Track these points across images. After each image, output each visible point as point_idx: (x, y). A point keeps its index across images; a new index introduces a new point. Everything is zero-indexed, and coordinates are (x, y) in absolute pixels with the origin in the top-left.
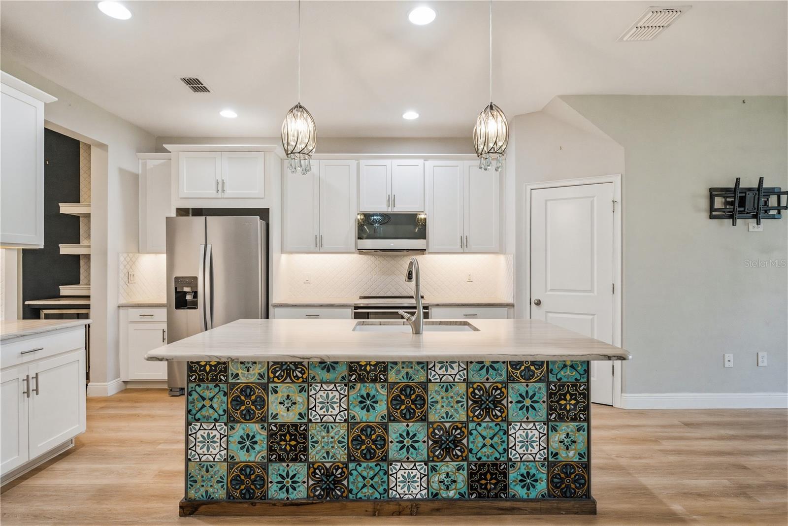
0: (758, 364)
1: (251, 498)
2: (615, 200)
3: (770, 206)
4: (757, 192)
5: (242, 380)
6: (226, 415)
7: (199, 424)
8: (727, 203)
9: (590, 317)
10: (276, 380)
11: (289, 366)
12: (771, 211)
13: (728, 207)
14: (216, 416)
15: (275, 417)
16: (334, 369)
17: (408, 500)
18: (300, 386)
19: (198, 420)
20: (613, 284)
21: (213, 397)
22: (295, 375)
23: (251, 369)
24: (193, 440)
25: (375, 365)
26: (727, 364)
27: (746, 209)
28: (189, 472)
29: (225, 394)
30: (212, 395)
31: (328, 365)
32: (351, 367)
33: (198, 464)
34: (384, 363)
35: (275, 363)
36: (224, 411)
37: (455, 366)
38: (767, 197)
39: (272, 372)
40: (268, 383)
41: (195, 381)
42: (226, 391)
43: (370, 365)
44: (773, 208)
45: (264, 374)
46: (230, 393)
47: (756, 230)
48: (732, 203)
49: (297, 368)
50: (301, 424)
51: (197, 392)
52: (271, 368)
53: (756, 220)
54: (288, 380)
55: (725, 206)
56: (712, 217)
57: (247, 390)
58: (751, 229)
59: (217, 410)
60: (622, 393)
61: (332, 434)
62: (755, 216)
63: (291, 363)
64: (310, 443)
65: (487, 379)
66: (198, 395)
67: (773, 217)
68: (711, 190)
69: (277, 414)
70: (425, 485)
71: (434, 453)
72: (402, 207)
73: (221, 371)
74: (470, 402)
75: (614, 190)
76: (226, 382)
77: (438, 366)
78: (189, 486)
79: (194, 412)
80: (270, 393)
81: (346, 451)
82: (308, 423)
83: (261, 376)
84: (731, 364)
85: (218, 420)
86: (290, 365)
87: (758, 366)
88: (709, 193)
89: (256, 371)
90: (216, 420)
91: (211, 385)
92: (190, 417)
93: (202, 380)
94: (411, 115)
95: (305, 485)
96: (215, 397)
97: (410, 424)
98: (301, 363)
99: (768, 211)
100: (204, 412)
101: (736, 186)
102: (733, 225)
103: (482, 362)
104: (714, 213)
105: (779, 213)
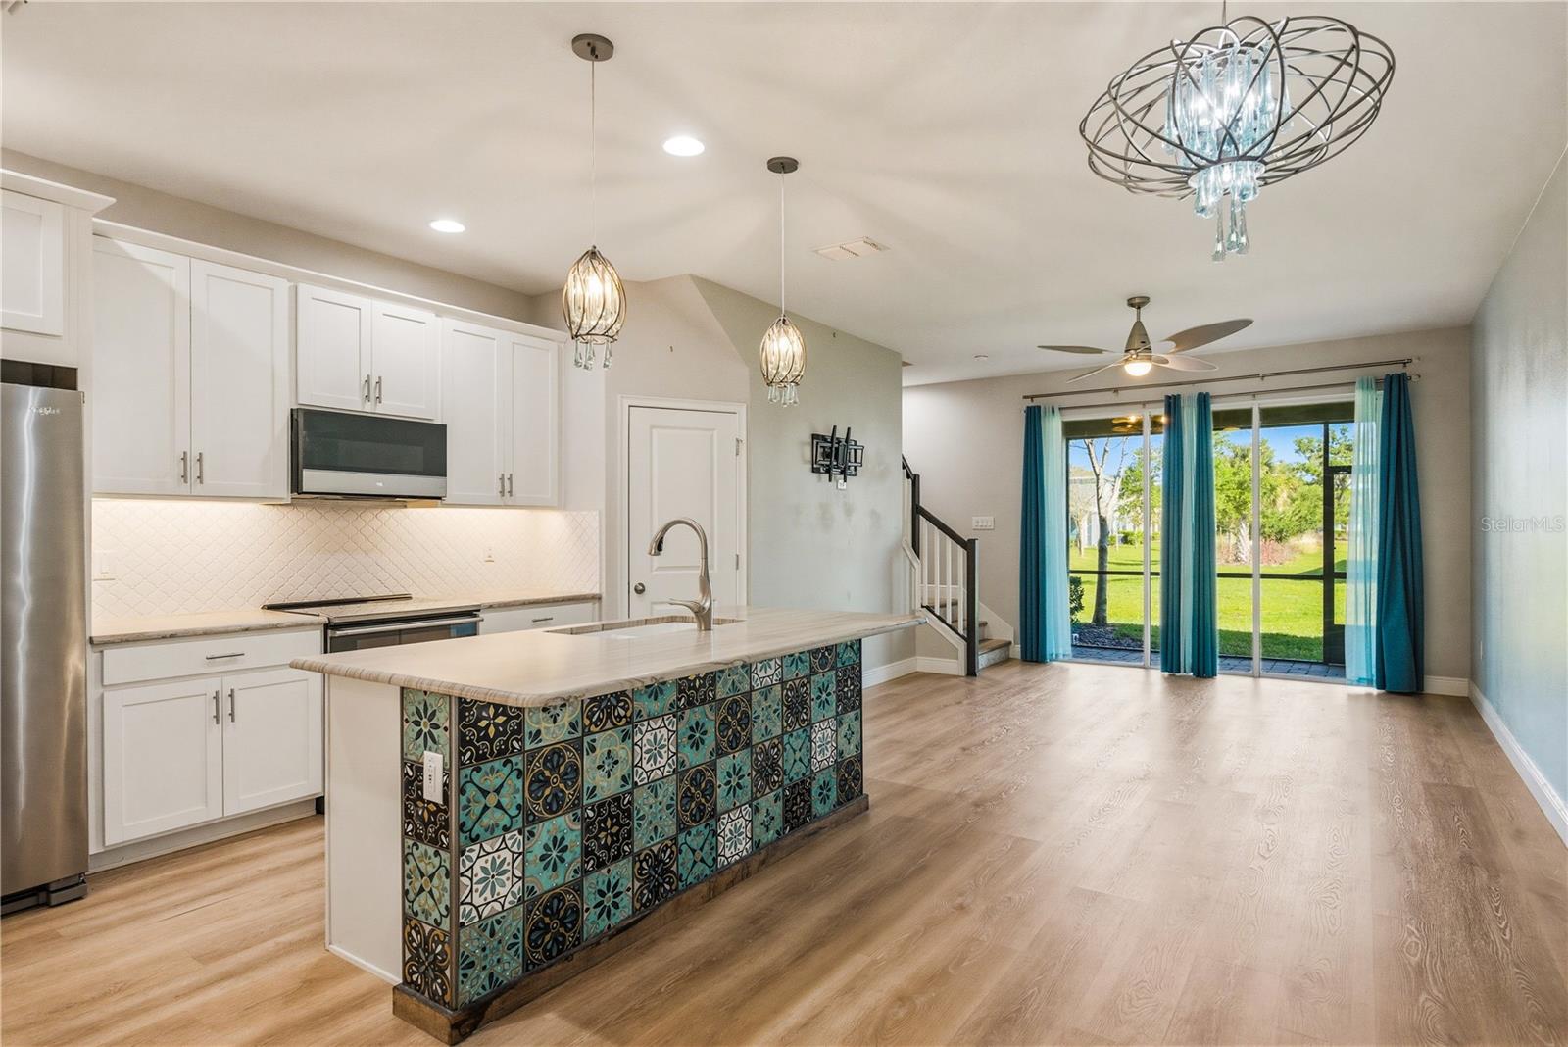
1: (559, 952)
2: (738, 439)
3: (851, 461)
4: (847, 444)
5: (547, 739)
6: (521, 815)
7: (477, 847)
8: (825, 454)
10: (593, 728)
11: (609, 700)
12: (851, 467)
14: (506, 821)
15: (592, 792)
16: (662, 692)
17: (737, 862)
18: (623, 731)
19: (474, 840)
20: (737, 555)
21: (501, 786)
22: (616, 714)
23: (559, 718)
24: (468, 882)
25: (704, 679)
27: (838, 464)
28: (461, 951)
29: (520, 774)
30: (498, 782)
31: (655, 689)
32: (680, 686)
33: (477, 927)
34: (712, 673)
35: (593, 700)
36: (519, 807)
37: (773, 663)
39: (587, 717)
40: (583, 736)
41: (471, 762)
42: (522, 768)
43: (700, 678)
44: (853, 464)
45: (577, 721)
46: (528, 769)
48: (829, 455)
49: (619, 701)
50: (624, 794)
51: (475, 785)
52: (587, 706)
53: (843, 476)
54: (609, 725)
55: (824, 458)
56: (813, 470)
57: (554, 756)
58: (842, 489)
59: (506, 808)
61: (660, 798)
62: (843, 473)
63: (611, 695)
64: (636, 822)
65: (797, 675)
66: (476, 789)
67: (852, 474)
68: (813, 435)
69: (595, 787)
70: (749, 836)
71: (756, 786)
72: (393, 406)
73: (513, 732)
74: (785, 708)
75: (738, 424)
76: (522, 751)
77: (759, 665)
78: (461, 978)
79: (469, 825)
80: (585, 753)
81: (675, 819)
82: (633, 788)
83: (573, 726)
85: (510, 828)
86: (612, 698)
88: (811, 442)
89: (566, 717)
90: (506, 829)
91: (498, 764)
92: (462, 836)
93: (481, 758)
94: (447, 226)
95: (630, 893)
96: (505, 785)
97: (736, 755)
98: (624, 693)
100: (487, 820)
101: (833, 434)
102: (830, 482)
103: (792, 655)
104: (815, 466)
105: (855, 470)
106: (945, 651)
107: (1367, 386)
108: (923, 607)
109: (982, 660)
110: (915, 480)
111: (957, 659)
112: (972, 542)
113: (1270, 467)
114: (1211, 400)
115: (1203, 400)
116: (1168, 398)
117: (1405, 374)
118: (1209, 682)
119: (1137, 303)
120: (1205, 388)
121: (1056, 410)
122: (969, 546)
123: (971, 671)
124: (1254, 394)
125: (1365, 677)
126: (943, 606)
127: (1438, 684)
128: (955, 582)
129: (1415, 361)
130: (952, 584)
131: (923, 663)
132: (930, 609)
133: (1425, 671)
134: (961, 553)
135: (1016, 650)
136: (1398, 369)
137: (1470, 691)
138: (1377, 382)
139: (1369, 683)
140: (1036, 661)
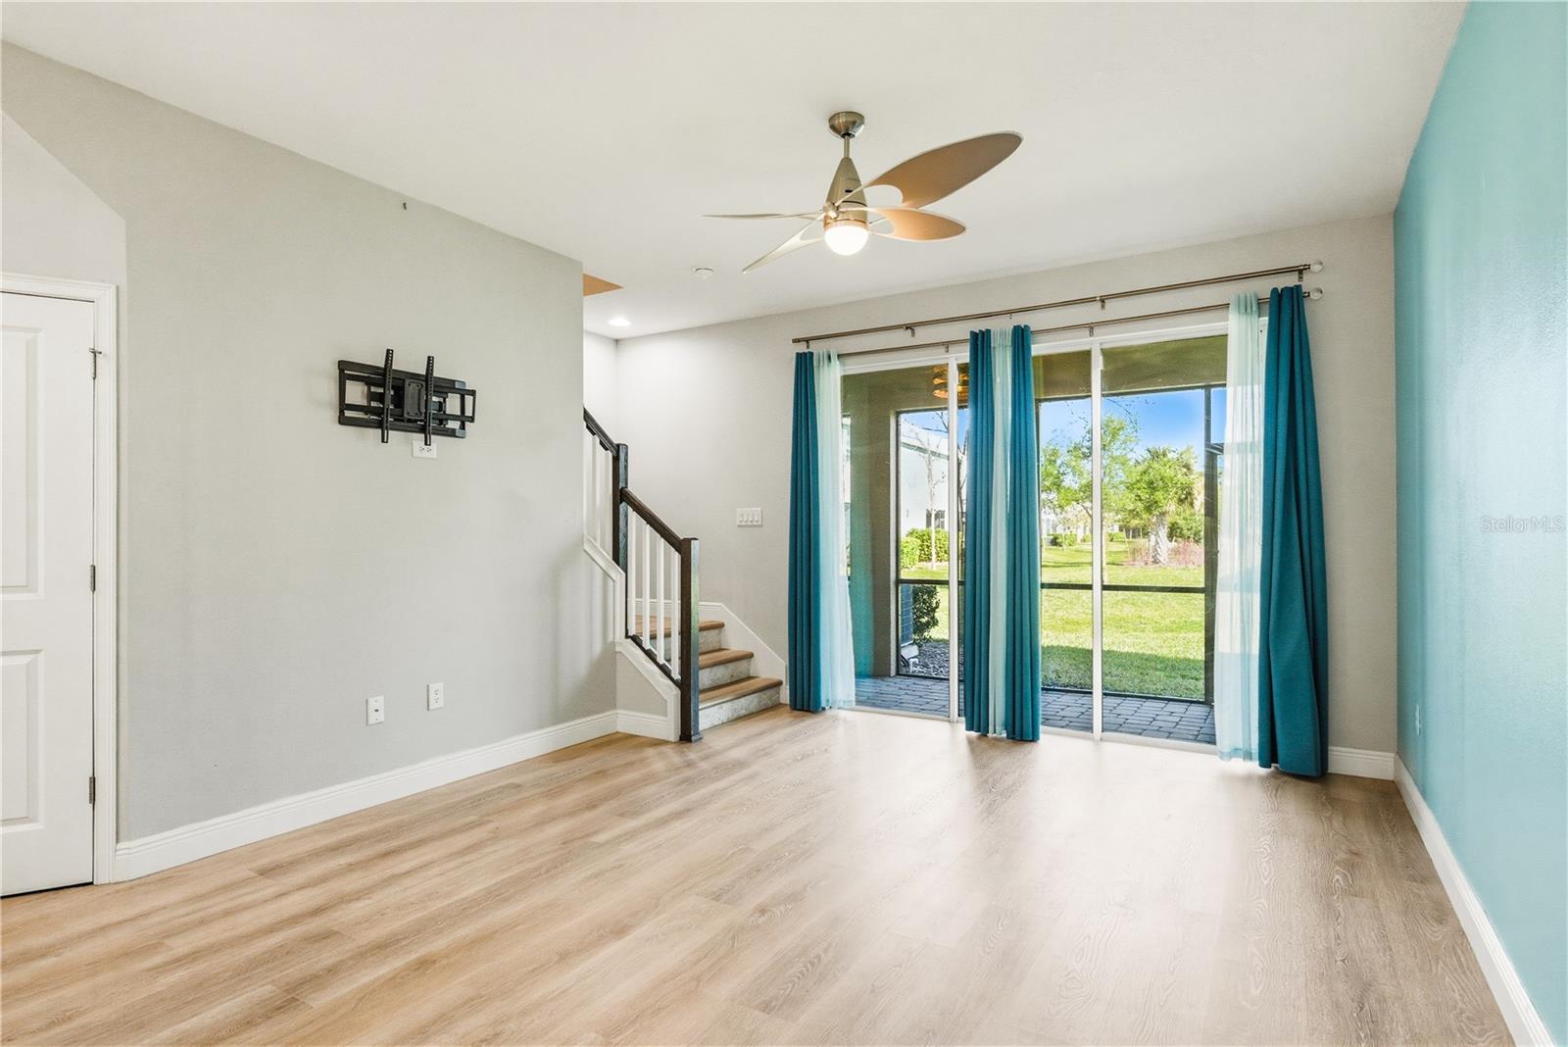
0: (428, 706)
2: (97, 349)
3: (447, 412)
4: (424, 384)
8: (372, 396)
9: (29, 658)
12: (449, 421)
13: (373, 404)
20: (94, 568)
26: (373, 718)
27: (405, 412)
38: (444, 396)
44: (454, 418)
47: (425, 454)
48: (380, 398)
53: (423, 435)
55: (369, 402)
56: (343, 421)
58: (417, 452)
60: (117, 841)
62: (423, 430)
67: (452, 433)
68: (343, 366)
75: (97, 322)
84: (381, 717)
87: (428, 709)
88: (337, 372)
99: (444, 423)
101: (386, 365)
102: (383, 441)
104: (348, 413)
105: (463, 427)
106: (650, 703)
107: (1245, 308)
108: (627, 636)
109: (709, 715)
110: (618, 454)
111: (665, 715)
112: (688, 541)
113: (1188, 469)
114: (1033, 338)
115: (1021, 338)
116: (974, 335)
117: (1298, 287)
118: (1028, 746)
119: (845, 126)
120: (1021, 320)
121: (834, 358)
122: (682, 546)
123: (687, 733)
124: (1091, 327)
125: (1240, 746)
126: (653, 637)
127: (1350, 759)
128: (668, 596)
129: (1315, 268)
130: (665, 598)
131: (625, 720)
132: (636, 640)
133: (1330, 739)
134: (676, 557)
135: (785, 694)
136: (1291, 281)
137: (1397, 770)
138: (1260, 302)
139: (1248, 756)
140: (808, 711)
